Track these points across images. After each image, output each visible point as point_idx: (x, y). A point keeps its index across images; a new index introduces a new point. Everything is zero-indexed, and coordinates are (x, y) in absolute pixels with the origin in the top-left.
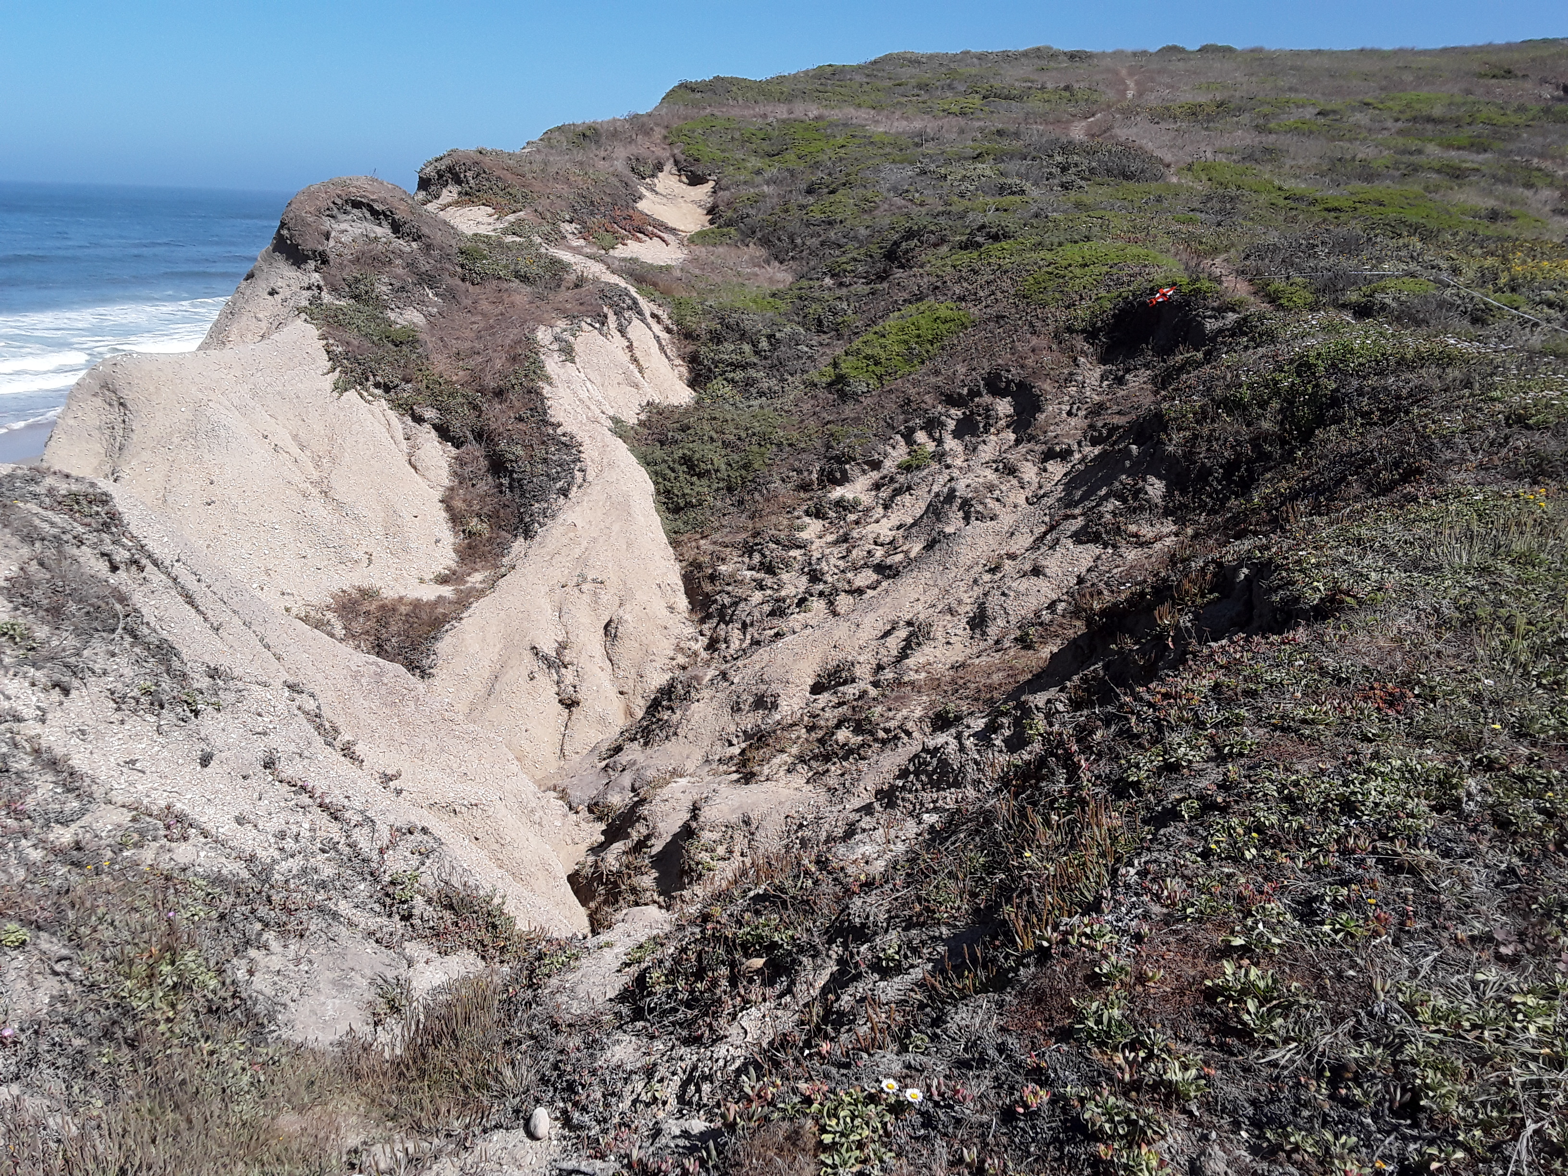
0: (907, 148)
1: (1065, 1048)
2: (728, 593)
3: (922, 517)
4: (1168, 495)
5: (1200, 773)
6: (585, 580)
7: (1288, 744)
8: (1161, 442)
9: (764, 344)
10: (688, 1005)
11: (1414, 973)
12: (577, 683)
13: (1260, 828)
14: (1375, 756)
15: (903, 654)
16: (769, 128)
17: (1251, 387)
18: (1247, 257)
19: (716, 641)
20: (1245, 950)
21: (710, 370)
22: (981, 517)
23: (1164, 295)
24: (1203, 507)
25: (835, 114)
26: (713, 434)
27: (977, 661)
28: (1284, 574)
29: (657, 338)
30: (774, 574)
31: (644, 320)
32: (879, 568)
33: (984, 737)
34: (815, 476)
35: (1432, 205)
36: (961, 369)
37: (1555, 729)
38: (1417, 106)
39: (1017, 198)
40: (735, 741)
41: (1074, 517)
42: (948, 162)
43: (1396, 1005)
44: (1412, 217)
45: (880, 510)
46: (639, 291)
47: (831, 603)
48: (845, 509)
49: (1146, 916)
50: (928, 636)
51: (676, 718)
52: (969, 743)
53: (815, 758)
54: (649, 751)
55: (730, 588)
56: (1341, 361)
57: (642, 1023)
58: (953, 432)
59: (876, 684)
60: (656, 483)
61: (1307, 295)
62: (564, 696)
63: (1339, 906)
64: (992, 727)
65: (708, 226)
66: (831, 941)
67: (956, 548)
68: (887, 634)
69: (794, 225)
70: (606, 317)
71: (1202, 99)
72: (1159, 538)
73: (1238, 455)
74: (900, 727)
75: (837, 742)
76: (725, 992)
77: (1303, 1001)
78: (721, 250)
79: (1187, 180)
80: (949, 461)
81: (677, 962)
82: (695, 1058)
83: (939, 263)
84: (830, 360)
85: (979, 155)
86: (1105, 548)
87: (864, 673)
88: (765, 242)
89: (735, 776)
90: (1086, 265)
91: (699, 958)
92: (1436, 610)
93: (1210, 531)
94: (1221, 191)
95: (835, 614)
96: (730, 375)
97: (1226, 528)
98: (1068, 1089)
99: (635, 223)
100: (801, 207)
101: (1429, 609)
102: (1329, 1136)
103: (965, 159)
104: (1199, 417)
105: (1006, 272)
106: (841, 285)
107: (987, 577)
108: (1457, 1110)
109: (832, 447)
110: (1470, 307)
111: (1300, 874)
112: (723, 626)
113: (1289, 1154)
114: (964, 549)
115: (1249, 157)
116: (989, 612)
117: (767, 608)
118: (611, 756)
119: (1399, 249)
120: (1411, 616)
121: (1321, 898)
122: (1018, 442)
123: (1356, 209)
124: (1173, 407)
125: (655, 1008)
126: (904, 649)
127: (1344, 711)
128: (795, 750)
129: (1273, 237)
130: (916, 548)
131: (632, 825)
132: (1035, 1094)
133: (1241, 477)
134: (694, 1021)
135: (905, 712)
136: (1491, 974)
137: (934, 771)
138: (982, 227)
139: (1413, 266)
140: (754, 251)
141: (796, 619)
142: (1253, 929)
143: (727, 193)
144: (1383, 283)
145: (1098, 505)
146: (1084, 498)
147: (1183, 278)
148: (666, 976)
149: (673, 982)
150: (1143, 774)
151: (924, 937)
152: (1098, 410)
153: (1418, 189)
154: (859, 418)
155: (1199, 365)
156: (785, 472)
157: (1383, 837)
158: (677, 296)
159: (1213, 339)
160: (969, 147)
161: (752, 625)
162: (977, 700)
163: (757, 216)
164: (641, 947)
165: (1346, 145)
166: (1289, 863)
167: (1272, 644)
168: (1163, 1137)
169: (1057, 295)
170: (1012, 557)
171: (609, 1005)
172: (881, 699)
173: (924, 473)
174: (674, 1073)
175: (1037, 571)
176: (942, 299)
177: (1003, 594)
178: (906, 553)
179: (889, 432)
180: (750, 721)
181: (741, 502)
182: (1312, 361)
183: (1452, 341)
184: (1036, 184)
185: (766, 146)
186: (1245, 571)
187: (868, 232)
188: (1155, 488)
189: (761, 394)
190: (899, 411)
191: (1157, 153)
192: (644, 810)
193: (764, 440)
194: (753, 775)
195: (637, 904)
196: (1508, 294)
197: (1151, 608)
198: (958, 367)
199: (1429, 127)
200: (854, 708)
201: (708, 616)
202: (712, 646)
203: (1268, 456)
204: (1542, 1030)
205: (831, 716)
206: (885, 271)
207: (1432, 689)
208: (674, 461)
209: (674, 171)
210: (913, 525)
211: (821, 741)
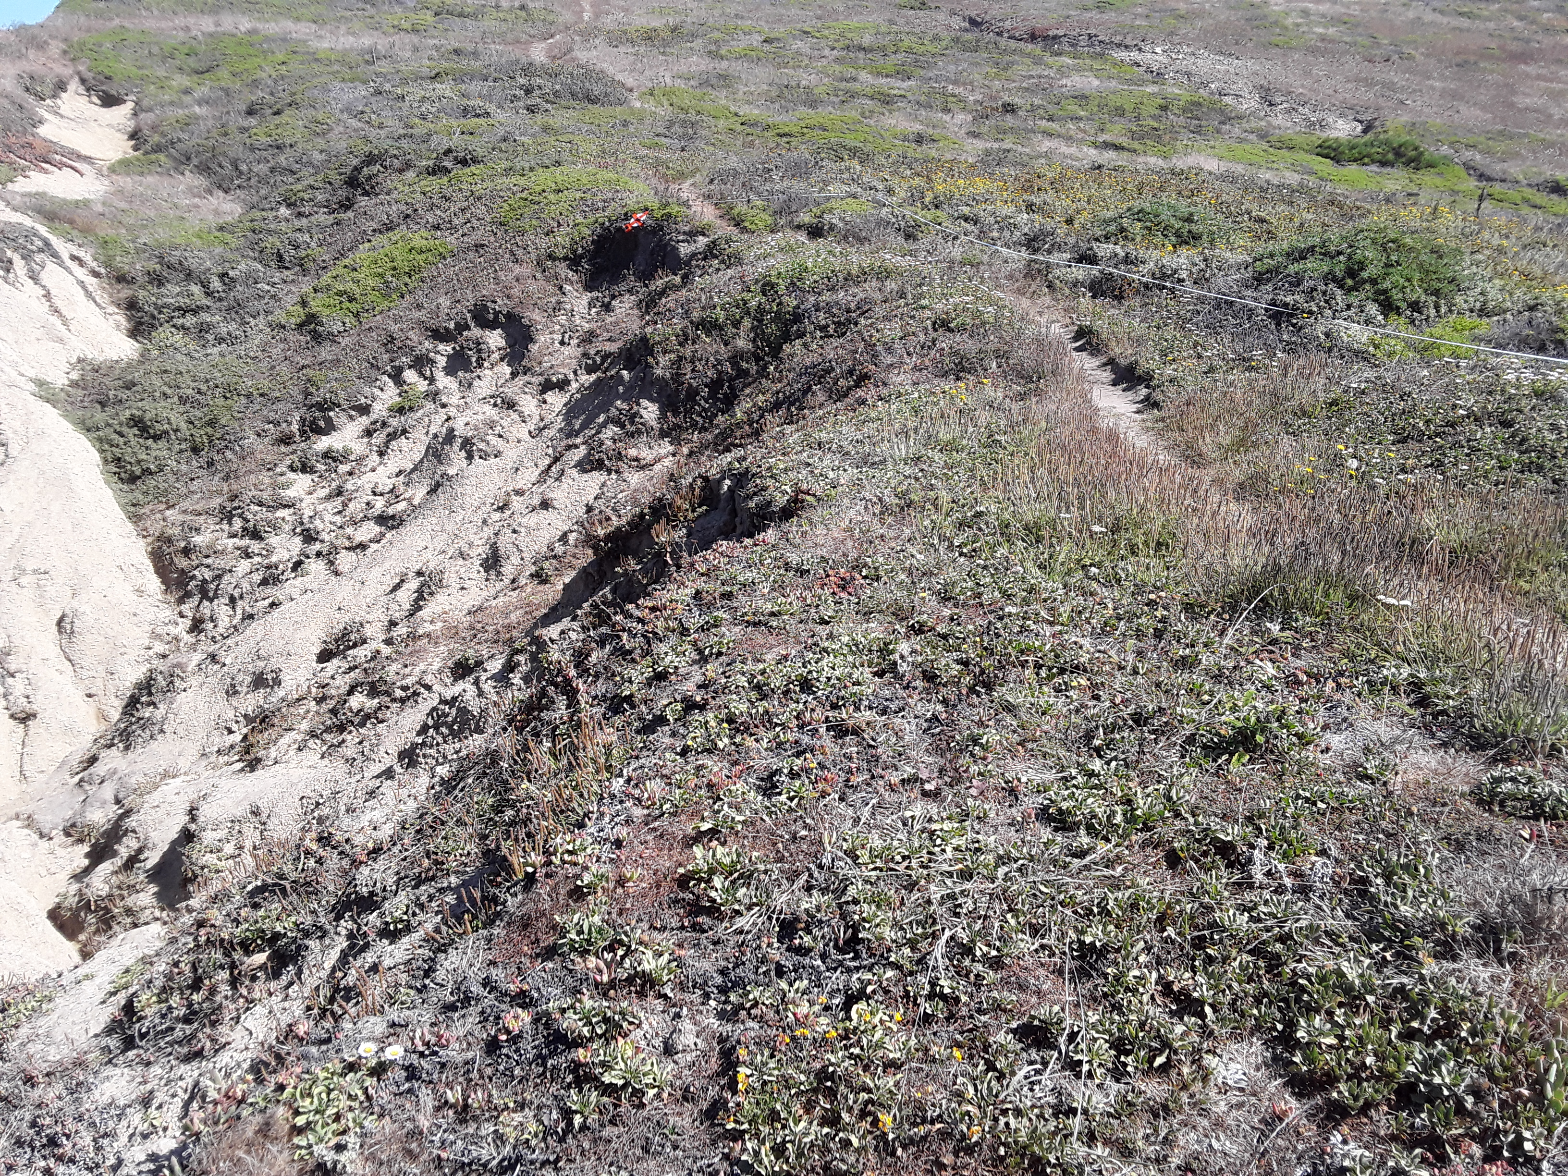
0: (358, 66)
1: (550, 965)
2: (208, 566)
3: (421, 461)
4: (662, 417)
5: (686, 677)
6: (23, 572)
7: (759, 637)
8: (648, 366)
9: (216, 284)
10: (187, 1020)
11: (856, 821)
12: (29, 692)
13: (730, 720)
14: (831, 636)
15: (416, 607)
16: (194, 43)
17: (723, 308)
18: (711, 182)
19: (202, 621)
20: (713, 832)
21: (153, 317)
22: (484, 456)
23: (638, 220)
24: (694, 425)
25: (272, 28)
26: (165, 389)
27: (494, 603)
28: (758, 481)
29: (82, 284)
30: (261, 539)
31: (61, 264)
32: (382, 520)
33: (502, 678)
34: (295, 427)
35: (867, 129)
36: (445, 302)
37: (972, 590)
38: (850, 35)
39: (481, 121)
40: (235, 727)
41: (576, 447)
42: (405, 81)
43: (840, 854)
44: (851, 141)
45: (375, 457)
46: (52, 230)
47: (331, 563)
48: (335, 460)
49: (628, 822)
50: (440, 584)
51: (159, 713)
52: (487, 687)
53: (329, 730)
54: (131, 755)
55: (209, 561)
56: (799, 279)
57: (135, 1052)
58: (445, 368)
59: (389, 642)
60: (102, 451)
61: (767, 217)
62: (14, 709)
63: (793, 775)
64: (510, 667)
65: (132, 153)
66: (339, 918)
67: (460, 490)
68: (396, 588)
69: (236, 151)
70: (10, 262)
71: (655, 24)
72: (658, 460)
73: (720, 373)
74: (419, 683)
75: (351, 711)
76: (226, 997)
77: (762, 867)
78: (150, 179)
79: (650, 105)
80: (444, 399)
81: (169, 977)
82: (196, 1073)
83: (407, 189)
84: (296, 299)
85: (437, 75)
86: (609, 474)
87: (375, 632)
88: (204, 169)
89: (240, 765)
90: (559, 191)
91: (194, 968)
92: (880, 500)
93: (704, 446)
94: (682, 116)
95: (337, 573)
96: (180, 321)
97: (716, 444)
98: (551, 1004)
99: (38, 152)
100: (243, 130)
101: (875, 499)
102: (784, 985)
103: (422, 78)
104: (681, 339)
105: (479, 198)
106: (300, 215)
107: (497, 516)
108: (889, 934)
109: (311, 394)
110: (903, 224)
111: (764, 753)
112: (206, 603)
113: (749, 1011)
114: (469, 490)
115: (705, 83)
116: (502, 552)
117: (257, 577)
118: (85, 769)
119: (841, 172)
120: (860, 506)
121: (778, 772)
122: (514, 375)
123: (803, 134)
124: (656, 331)
125: (148, 1033)
126: (416, 601)
127: (805, 599)
128: (305, 726)
129: (733, 162)
130: (419, 493)
131: (119, 840)
132: (516, 1017)
133: (725, 394)
134: (193, 1036)
135: (422, 666)
136: (918, 809)
137: (454, 721)
138: (449, 151)
139: (854, 188)
140: (191, 179)
141: (293, 585)
142: (718, 812)
143: (151, 115)
144: (829, 205)
145: (598, 432)
146: (584, 426)
147: (653, 202)
148: (158, 995)
149: (167, 1001)
150: (635, 687)
151: (432, 891)
152: (589, 337)
153: (855, 114)
154: (338, 361)
155: (677, 288)
156: (259, 425)
157: (834, 707)
158: (102, 234)
159: (688, 263)
160: (426, 66)
161: (241, 597)
162: (496, 642)
163: (190, 141)
164: (127, 971)
165: (791, 72)
166: (755, 745)
167: (746, 547)
168: (639, 1026)
169: (534, 222)
170: (519, 493)
171: (94, 1042)
172: (394, 656)
173: (420, 413)
174: (174, 1096)
175: (545, 505)
176: (415, 228)
177: (514, 531)
178: (409, 500)
179: (374, 373)
180: (250, 703)
181: (211, 464)
182: (774, 280)
183: (888, 256)
184: (500, 107)
185: (192, 62)
186: (728, 482)
187: (323, 156)
188: (649, 411)
189: (220, 340)
190: (383, 350)
191: (619, 77)
192: (131, 822)
193: (229, 391)
194: (258, 760)
195: (135, 925)
196: (933, 211)
197: (650, 526)
198: (441, 300)
199: (861, 55)
200: (365, 670)
201: (188, 595)
202: (197, 626)
203: (745, 373)
204: (957, 849)
205: (342, 683)
206: (348, 199)
207: (876, 569)
208: (121, 424)
209: (81, 89)
210: (413, 471)
211: (334, 712)
